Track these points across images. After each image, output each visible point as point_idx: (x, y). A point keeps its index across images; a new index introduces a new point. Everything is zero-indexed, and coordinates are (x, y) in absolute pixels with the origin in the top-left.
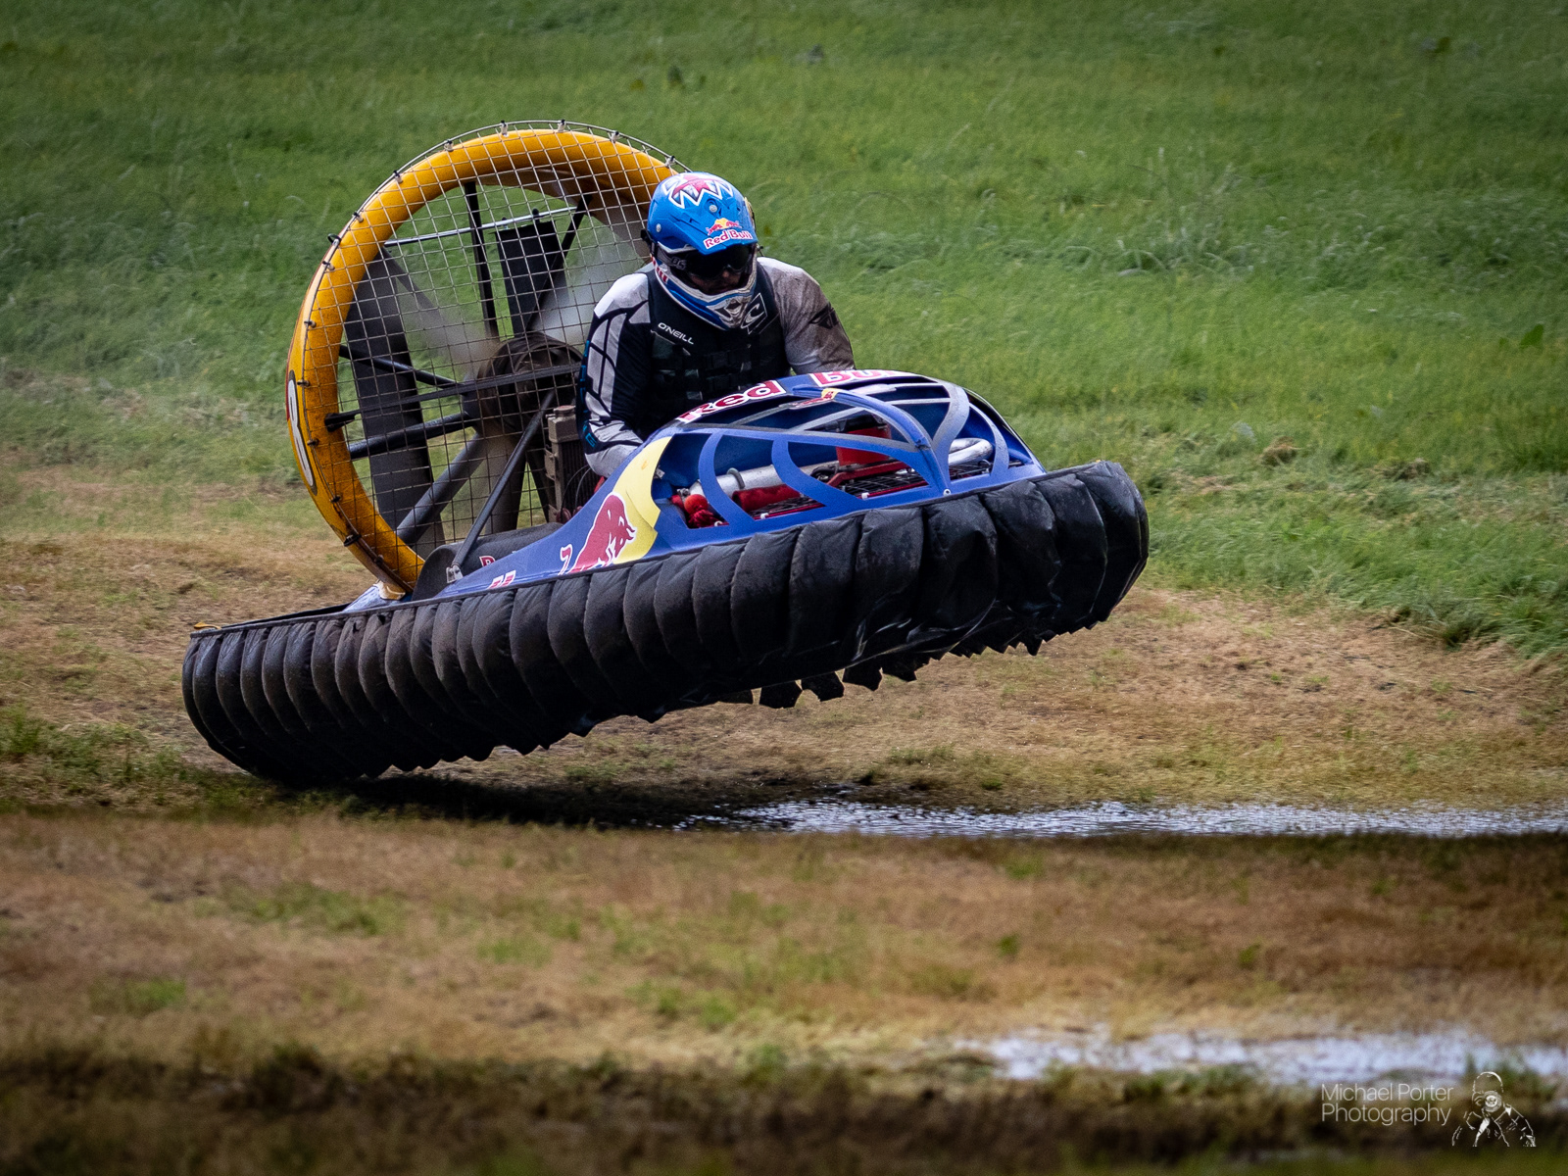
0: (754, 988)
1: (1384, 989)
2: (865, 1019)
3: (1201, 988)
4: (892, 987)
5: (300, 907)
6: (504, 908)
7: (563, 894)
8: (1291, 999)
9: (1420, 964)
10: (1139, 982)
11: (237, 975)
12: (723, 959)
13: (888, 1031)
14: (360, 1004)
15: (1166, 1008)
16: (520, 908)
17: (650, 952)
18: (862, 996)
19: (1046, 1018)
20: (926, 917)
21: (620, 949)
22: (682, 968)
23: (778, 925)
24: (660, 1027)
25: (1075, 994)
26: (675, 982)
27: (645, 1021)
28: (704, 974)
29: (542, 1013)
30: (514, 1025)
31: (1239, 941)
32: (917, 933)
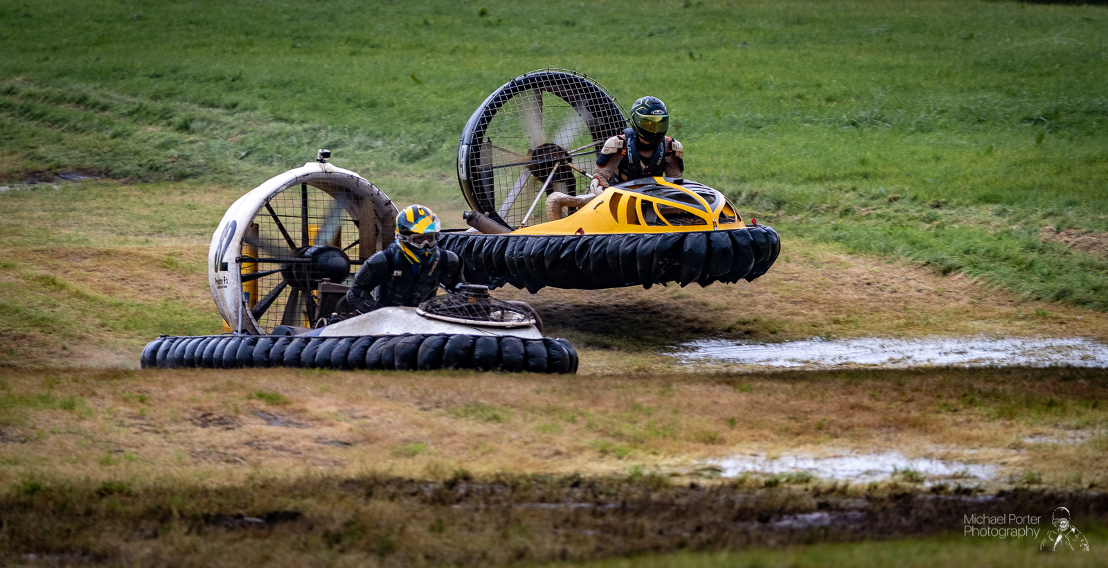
0: (637, 442)
1: (869, 436)
2: (676, 452)
3: (801, 438)
4: (688, 439)
5: (473, 412)
6: (550, 411)
7: (572, 404)
8: (835, 441)
9: (884, 426)
10: (779, 435)
11: (447, 440)
12: (627, 429)
13: (684, 457)
14: (491, 451)
15: (788, 445)
16: (554, 410)
17: (601, 427)
18: (676, 443)
19: (743, 450)
20: (704, 411)
21: (590, 426)
22: (612, 433)
23: (649, 415)
24: (601, 457)
25: (755, 440)
26: (608, 440)
27: (596, 455)
28: (619, 436)
29: (558, 453)
30: (547, 458)
31: (818, 418)
32: (699, 417)
